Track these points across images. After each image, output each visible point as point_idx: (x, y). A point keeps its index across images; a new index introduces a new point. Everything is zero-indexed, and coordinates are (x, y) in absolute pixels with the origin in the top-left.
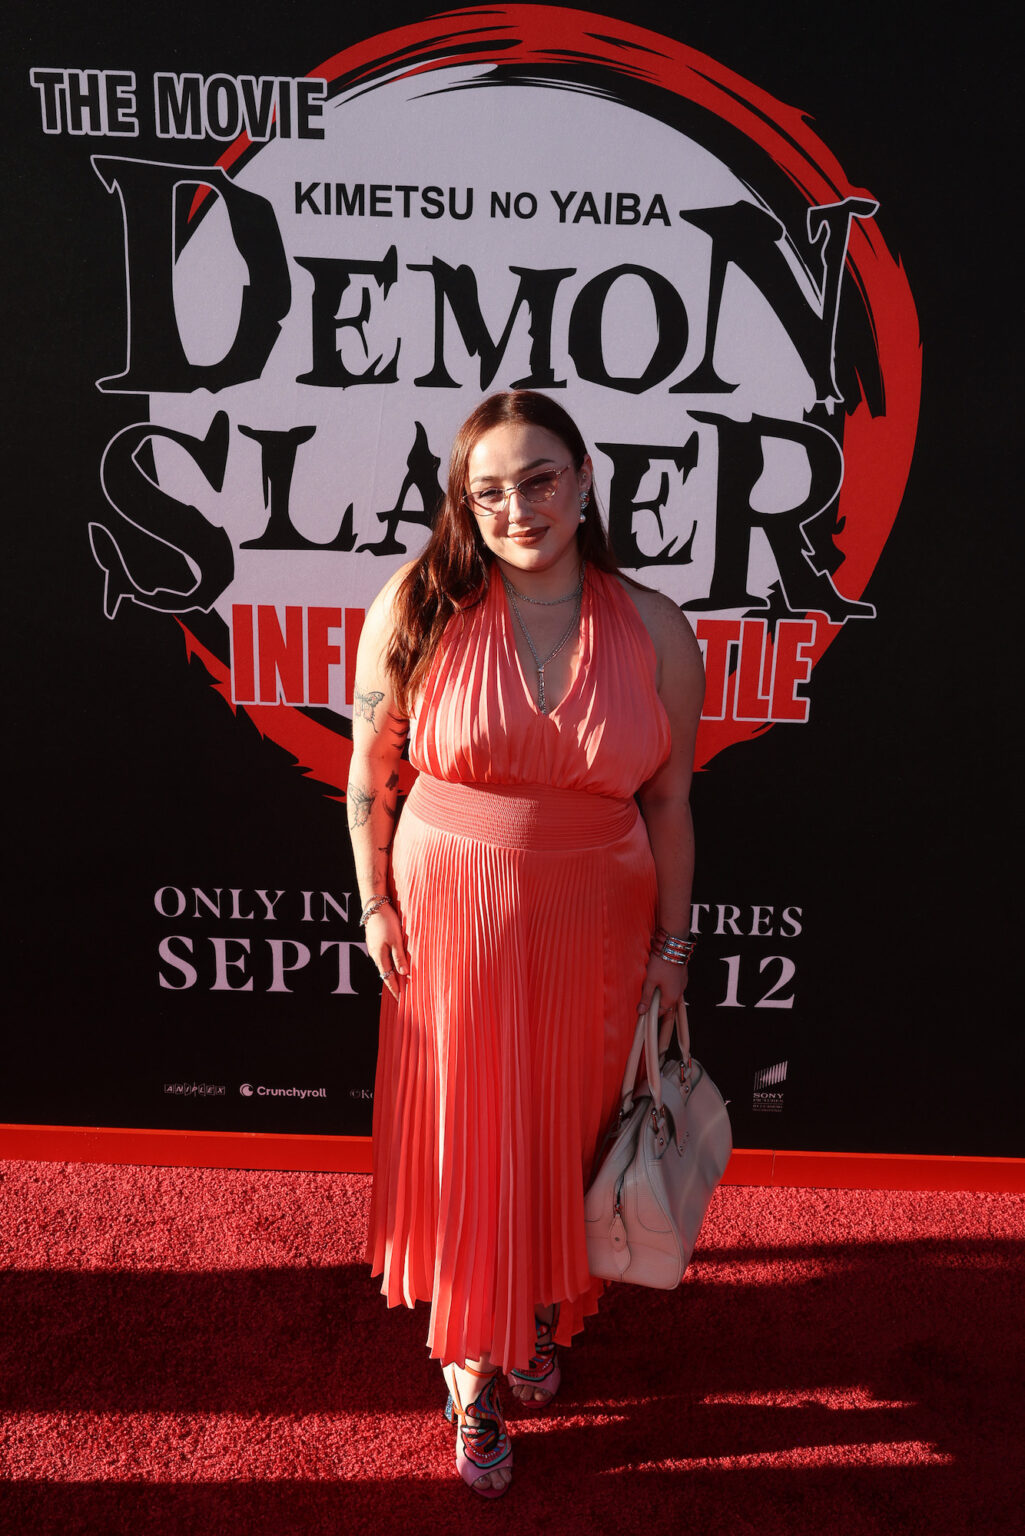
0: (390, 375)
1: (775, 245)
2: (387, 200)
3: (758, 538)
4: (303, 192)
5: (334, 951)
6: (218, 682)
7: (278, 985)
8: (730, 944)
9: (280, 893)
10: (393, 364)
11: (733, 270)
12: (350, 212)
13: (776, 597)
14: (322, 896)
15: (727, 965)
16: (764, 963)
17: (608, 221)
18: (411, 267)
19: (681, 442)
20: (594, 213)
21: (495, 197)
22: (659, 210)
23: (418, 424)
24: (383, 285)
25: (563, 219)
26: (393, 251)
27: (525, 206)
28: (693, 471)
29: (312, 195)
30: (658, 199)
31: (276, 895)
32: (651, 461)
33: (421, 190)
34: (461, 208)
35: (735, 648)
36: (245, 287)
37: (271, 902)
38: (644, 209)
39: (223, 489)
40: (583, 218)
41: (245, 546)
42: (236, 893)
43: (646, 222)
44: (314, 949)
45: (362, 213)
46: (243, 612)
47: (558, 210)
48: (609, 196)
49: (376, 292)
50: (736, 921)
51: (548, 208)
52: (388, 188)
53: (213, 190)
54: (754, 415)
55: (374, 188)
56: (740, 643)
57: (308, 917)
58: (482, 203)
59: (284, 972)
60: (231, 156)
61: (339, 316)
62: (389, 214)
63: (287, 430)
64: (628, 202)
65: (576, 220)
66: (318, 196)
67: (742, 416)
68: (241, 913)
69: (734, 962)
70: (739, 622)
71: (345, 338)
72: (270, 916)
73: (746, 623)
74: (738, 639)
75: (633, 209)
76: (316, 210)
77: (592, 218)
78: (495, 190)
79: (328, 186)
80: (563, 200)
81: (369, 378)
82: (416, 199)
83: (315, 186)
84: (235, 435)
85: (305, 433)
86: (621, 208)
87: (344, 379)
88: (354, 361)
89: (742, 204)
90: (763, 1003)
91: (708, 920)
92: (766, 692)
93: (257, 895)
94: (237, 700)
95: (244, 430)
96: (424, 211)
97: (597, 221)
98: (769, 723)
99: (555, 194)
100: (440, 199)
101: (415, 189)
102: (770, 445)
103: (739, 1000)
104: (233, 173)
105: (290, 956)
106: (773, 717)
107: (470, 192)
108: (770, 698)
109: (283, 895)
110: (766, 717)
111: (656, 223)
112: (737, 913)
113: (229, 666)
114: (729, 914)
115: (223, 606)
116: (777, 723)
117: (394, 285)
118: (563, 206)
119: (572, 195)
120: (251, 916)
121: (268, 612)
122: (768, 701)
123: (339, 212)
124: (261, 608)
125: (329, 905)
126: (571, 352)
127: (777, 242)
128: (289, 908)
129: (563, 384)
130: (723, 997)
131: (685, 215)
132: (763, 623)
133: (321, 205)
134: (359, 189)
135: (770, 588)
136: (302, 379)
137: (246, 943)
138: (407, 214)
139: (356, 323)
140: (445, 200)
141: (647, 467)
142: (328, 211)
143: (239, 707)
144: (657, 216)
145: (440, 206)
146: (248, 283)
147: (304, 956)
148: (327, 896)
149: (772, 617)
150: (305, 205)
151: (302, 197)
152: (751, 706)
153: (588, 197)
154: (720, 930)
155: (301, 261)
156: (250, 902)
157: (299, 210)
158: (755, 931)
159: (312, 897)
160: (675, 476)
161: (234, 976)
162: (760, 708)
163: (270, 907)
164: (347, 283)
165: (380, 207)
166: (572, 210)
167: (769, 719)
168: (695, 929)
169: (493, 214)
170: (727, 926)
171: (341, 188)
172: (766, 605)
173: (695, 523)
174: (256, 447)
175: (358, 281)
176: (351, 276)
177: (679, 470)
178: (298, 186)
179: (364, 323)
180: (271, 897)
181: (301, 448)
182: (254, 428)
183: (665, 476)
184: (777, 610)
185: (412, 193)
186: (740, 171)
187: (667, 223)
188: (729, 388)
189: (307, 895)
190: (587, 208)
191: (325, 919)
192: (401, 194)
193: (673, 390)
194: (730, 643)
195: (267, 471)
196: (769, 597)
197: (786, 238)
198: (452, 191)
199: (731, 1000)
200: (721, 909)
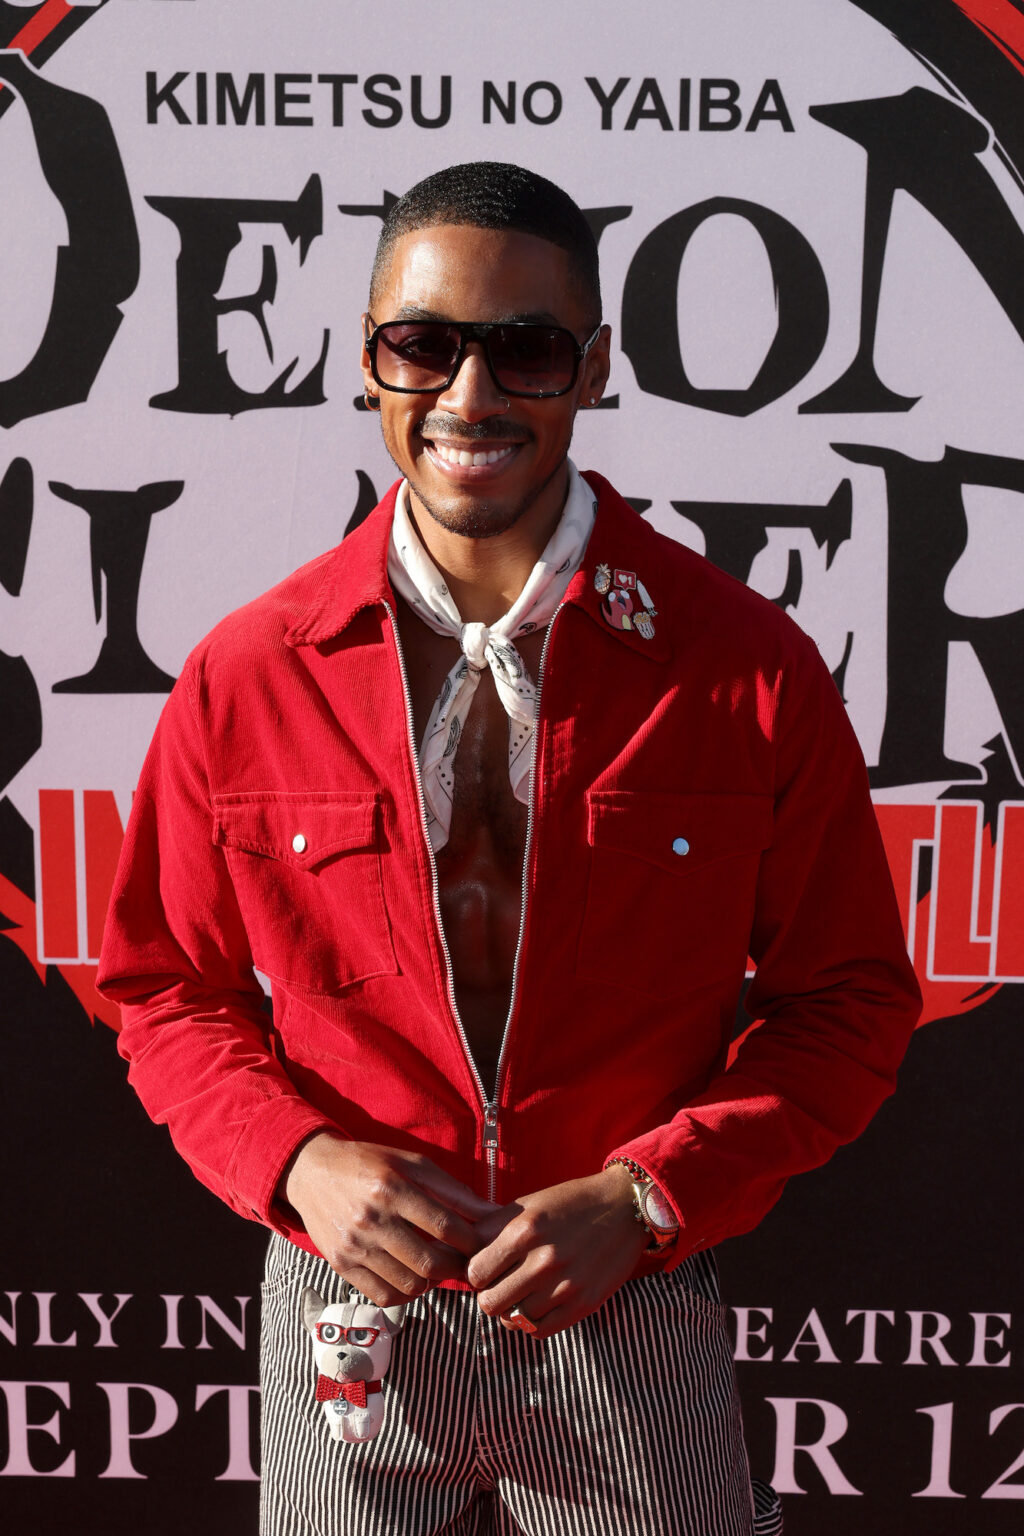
0: (311, 392)
1: (977, 161)
2: (305, 99)
3: (962, 658)
4: (160, 85)
5: (220, 1402)
6: (13, 926)
7: (120, 1466)
8: (934, 1383)
9: (123, 1299)
10: (317, 374)
11: (905, 206)
12: (241, 119)
13: (997, 762)
14: (199, 1304)
15: (928, 1421)
16: (997, 1416)
17: (684, 125)
18: (345, 209)
19: (822, 497)
20: (660, 113)
21: (489, 90)
22: (773, 105)
23: (362, 476)
24: (298, 241)
25: (607, 124)
26: (314, 184)
27: (542, 103)
28: (844, 547)
29: (177, 93)
30: (771, 87)
31: (117, 1302)
32: (771, 532)
33: (362, 81)
34: (431, 109)
35: (926, 853)
36: (61, 249)
37: (109, 1315)
38: (747, 104)
39: (24, 589)
40: (642, 123)
41: (60, 688)
42: (44, 1300)
43: (752, 127)
44: (184, 1399)
45: (260, 120)
46: (55, 802)
47: (597, 109)
48: (685, 85)
49: (287, 251)
50: (943, 1340)
51: (581, 106)
52: (306, 78)
53: (5, 89)
54: (948, 449)
55: (281, 80)
56: (935, 843)
57: (173, 1341)
58: (467, 101)
59: (132, 1442)
60: (35, 32)
61: (220, 295)
62: (307, 122)
63: (133, 487)
64: (719, 94)
65: (631, 125)
66: (186, 94)
67: (929, 452)
68: (55, 1335)
69: (942, 1417)
70: (932, 809)
71: (234, 333)
72: (106, 1340)
73: (945, 809)
74: (931, 836)
75: (729, 104)
76: (182, 118)
77: (656, 123)
78: (488, 79)
79: (202, 78)
80: (608, 90)
81: (275, 396)
82: (354, 96)
83: (179, 78)
84: (42, 497)
85: (165, 493)
86: (707, 104)
87: (233, 400)
88: (250, 371)
89: (917, 93)
90: (997, 1491)
91: (893, 1339)
92: (984, 929)
93: (82, 1303)
94: (47, 954)
95: (60, 490)
96: (368, 116)
97: (667, 125)
98: (990, 985)
99: (593, 83)
100: (395, 94)
101: (353, 79)
102: (976, 498)
103: (954, 1483)
104: (41, 56)
105: (142, 1412)
106: (999, 973)
107: (446, 82)
108: (992, 939)
109: (128, 1303)
110: (985, 973)
111: (770, 127)
112: (944, 1325)
113: (32, 897)
114: (930, 1327)
115: (24, 793)
116: (1006, 986)
117: (317, 242)
118: (607, 103)
119: (622, 83)
120: (72, 1341)
121: (100, 803)
122: (987, 946)
123: (221, 120)
124: (91, 797)
125: (210, 1318)
126: (625, 348)
127: (979, 156)
128: (140, 1325)
129: (613, 403)
130: (925, 1480)
131: (819, 113)
132: (974, 810)
133: (191, 112)
134: (256, 81)
135: (987, 746)
136: (159, 402)
137: (62, 1389)
138: (338, 120)
139: (253, 304)
140: (404, 97)
141: (762, 542)
142: (202, 119)
143: (52, 969)
144: (770, 116)
145: (396, 107)
146: (66, 242)
147: (166, 1412)
148: (207, 1303)
149: (990, 798)
150: (164, 110)
151: (159, 96)
152: (958, 953)
153: (650, 86)
154: (915, 1358)
155: (156, 203)
156: (70, 1316)
157: (152, 118)
158: (978, 1359)
159: (181, 1305)
160: (813, 554)
161: (42, 1450)
162: (976, 959)
163: (105, 1324)
164: (236, 238)
165: (292, 110)
166: (622, 109)
167: (992, 977)
168: (869, 1356)
169: (487, 119)
170: (927, 1350)
171: (225, 81)
172: (978, 776)
173: (850, 636)
174: (79, 521)
175: (255, 235)
176: (244, 227)
177: (820, 545)
178: (151, 77)
179: (266, 306)
180: (107, 1305)
181: (159, 521)
182: (77, 485)
183: (795, 557)
184: (1000, 784)
185: (346, 87)
186: (912, 37)
187: (788, 127)
188: (904, 404)
189: (172, 1302)
190: (649, 104)
191: (204, 1344)
192: (329, 87)
193: (806, 408)
194: (917, 844)
195: (99, 560)
196: (985, 763)
197: (996, 148)
198: (416, 81)
199: (939, 1485)
200: (916, 1318)
